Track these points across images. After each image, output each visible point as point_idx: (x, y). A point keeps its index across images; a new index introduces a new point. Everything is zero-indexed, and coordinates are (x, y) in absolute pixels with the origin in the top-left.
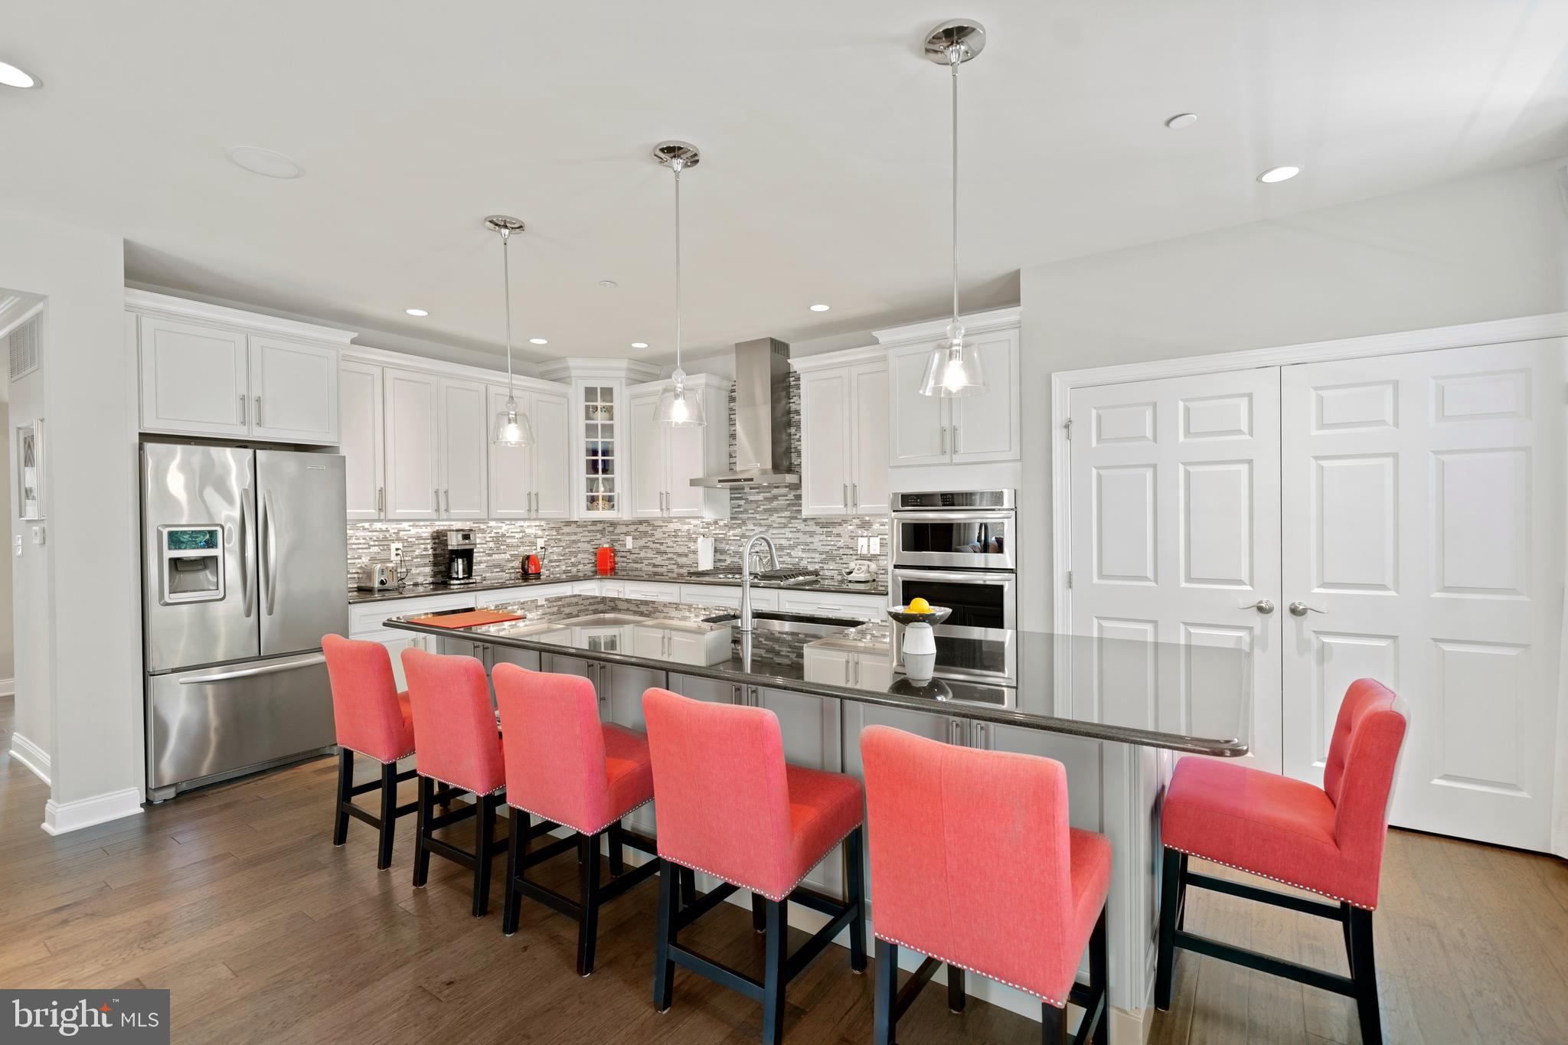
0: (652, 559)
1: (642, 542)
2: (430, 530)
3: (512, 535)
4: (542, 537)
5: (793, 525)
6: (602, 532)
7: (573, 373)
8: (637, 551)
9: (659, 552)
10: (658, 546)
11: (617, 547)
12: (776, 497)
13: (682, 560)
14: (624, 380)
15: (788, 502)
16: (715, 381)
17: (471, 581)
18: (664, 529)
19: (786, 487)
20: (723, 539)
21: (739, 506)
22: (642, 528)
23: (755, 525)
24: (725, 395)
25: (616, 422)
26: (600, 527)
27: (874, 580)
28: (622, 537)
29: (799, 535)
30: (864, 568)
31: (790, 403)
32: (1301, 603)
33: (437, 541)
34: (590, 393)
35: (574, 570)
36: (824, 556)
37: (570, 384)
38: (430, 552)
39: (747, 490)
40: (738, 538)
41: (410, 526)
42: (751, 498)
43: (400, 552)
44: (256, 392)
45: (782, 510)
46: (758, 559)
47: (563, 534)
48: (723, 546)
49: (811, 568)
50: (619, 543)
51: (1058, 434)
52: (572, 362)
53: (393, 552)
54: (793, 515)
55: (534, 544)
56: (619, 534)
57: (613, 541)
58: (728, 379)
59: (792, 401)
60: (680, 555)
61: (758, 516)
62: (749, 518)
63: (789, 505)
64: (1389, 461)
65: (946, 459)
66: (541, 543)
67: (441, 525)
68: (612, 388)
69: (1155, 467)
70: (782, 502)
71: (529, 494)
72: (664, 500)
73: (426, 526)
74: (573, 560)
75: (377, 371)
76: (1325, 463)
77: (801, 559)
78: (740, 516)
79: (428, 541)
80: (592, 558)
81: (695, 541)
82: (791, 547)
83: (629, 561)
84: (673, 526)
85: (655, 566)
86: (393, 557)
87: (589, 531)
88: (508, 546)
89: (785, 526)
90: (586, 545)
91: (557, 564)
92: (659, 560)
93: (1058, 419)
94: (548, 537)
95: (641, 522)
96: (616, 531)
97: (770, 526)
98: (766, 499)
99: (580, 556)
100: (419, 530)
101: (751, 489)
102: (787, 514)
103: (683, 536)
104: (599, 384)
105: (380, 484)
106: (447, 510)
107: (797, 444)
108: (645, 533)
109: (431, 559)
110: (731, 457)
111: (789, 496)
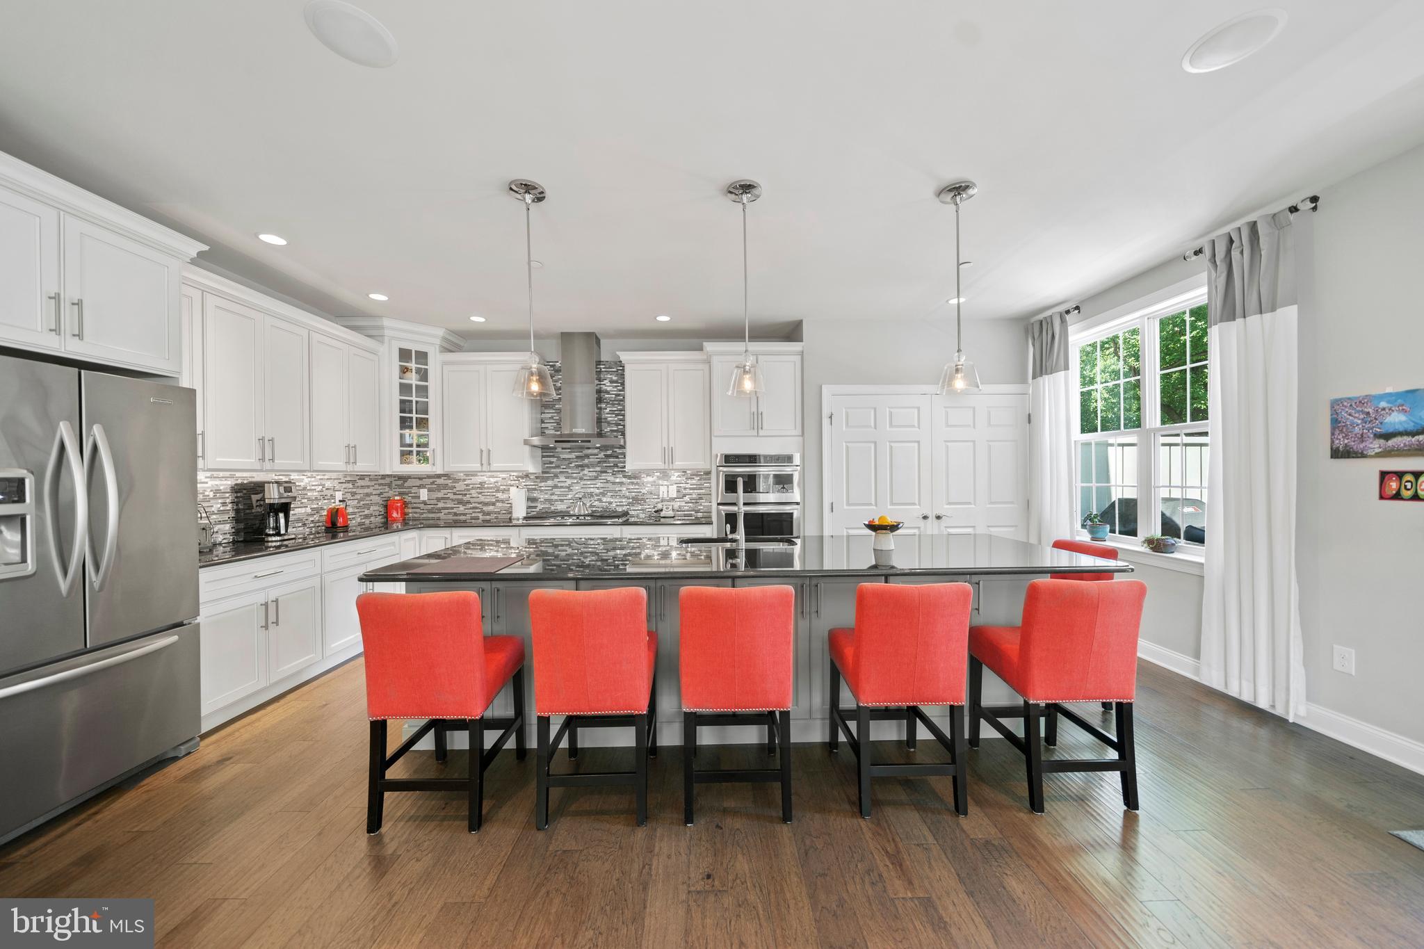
0: (452, 508)
1: (439, 495)
2: (230, 482)
3: (313, 488)
4: (341, 490)
5: (604, 478)
6: (389, 485)
7: (387, 332)
8: (432, 502)
9: (460, 502)
10: (460, 497)
11: (408, 499)
12: (587, 456)
13: (491, 508)
14: (437, 347)
18: (468, 482)
20: (535, 489)
21: (551, 463)
22: (440, 481)
23: (566, 478)
25: (431, 384)
26: (387, 480)
28: (414, 490)
29: (609, 485)
30: (671, 507)
31: (601, 384)
32: (939, 513)
33: (239, 495)
34: (405, 354)
35: (367, 522)
36: (631, 500)
37: (382, 342)
38: (229, 507)
39: (559, 450)
40: (550, 488)
41: (206, 477)
42: (563, 456)
44: (72, 292)
45: (593, 465)
46: (581, 503)
47: (358, 487)
48: (535, 495)
49: (620, 509)
50: (410, 495)
51: (826, 421)
52: (386, 322)
54: (603, 470)
55: (333, 497)
56: (410, 487)
57: (400, 494)
59: (602, 383)
60: (486, 504)
61: (570, 471)
62: (561, 472)
63: (599, 462)
64: (971, 444)
65: (754, 433)
66: (339, 496)
68: (427, 353)
69: (875, 443)
70: (593, 460)
71: (347, 446)
72: (486, 456)
73: (226, 478)
74: (367, 512)
75: (197, 294)
76: (949, 444)
77: (610, 503)
78: (552, 470)
79: (227, 495)
80: (381, 510)
81: (506, 491)
82: (603, 494)
83: (422, 511)
84: (476, 480)
85: (456, 514)
87: (380, 485)
88: (309, 499)
89: (596, 478)
90: (377, 497)
91: (354, 516)
92: (461, 509)
93: (825, 413)
94: (346, 490)
95: (437, 476)
97: (581, 478)
98: (577, 457)
99: (372, 508)
100: (217, 482)
101: (563, 449)
102: (598, 469)
103: (491, 488)
104: (414, 347)
105: (200, 428)
106: (273, 460)
107: (607, 415)
108: (445, 486)
109: (232, 514)
110: (543, 422)
111: (602, 455)
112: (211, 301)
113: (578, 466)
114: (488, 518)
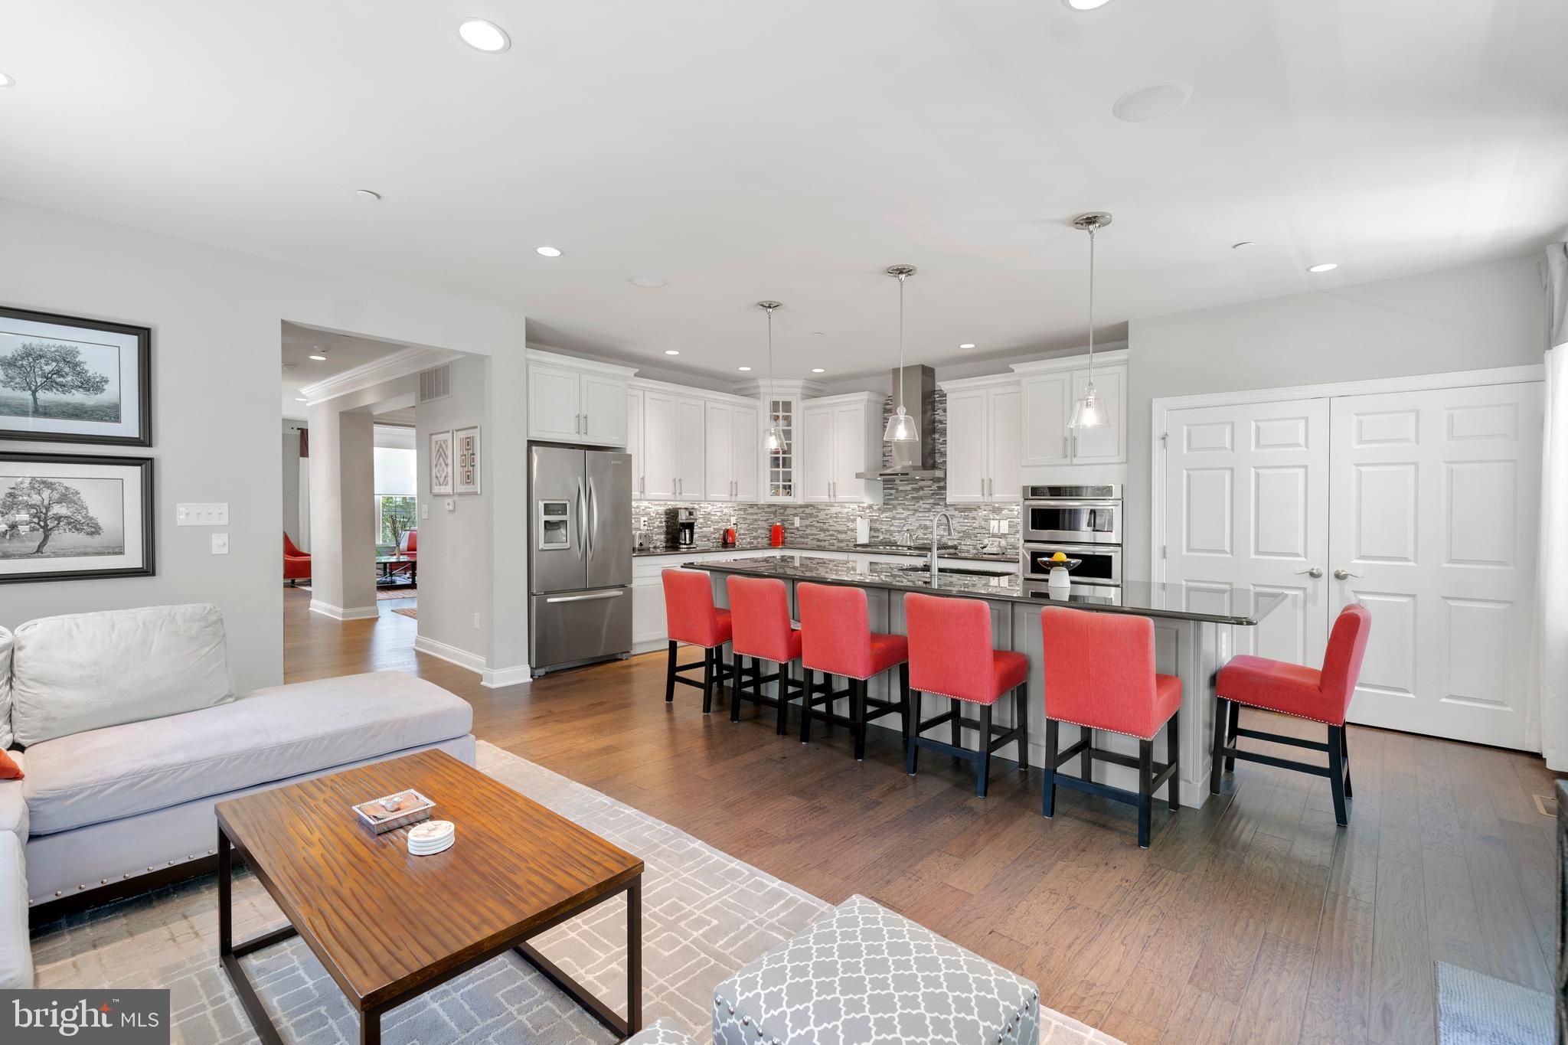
0: (816, 535)
1: (808, 522)
2: (665, 507)
3: (715, 513)
4: (735, 516)
6: (774, 513)
7: (762, 390)
8: (803, 529)
9: (822, 530)
10: (822, 525)
11: (787, 525)
12: (922, 488)
13: (842, 536)
14: (799, 395)
15: (932, 492)
16: (874, 397)
17: (692, 546)
18: (827, 512)
19: (931, 480)
20: (877, 520)
21: (891, 495)
22: (808, 511)
23: (904, 509)
24: (880, 407)
25: (794, 428)
26: (773, 509)
27: (1003, 554)
28: (791, 518)
30: (996, 544)
31: (937, 414)
32: (1343, 569)
33: (667, 516)
34: (775, 405)
35: (755, 542)
36: (962, 534)
37: (759, 398)
38: (664, 524)
39: (898, 482)
40: (889, 519)
41: (652, 505)
42: (901, 488)
43: (646, 523)
45: (928, 498)
46: (908, 535)
47: (748, 514)
48: (877, 525)
49: (950, 543)
50: (788, 522)
51: (1157, 444)
52: (761, 382)
53: (642, 523)
54: (937, 502)
55: (729, 521)
56: (788, 516)
57: (783, 520)
58: (882, 394)
59: (939, 413)
60: (840, 532)
61: (906, 503)
62: (899, 504)
63: (933, 494)
64: (1412, 468)
65: (1068, 461)
66: (733, 520)
67: (671, 505)
68: (791, 402)
69: (1232, 469)
70: (927, 492)
71: (732, 483)
72: (832, 488)
74: (755, 534)
75: (642, 393)
76: (1362, 469)
77: (942, 536)
78: (892, 502)
79: (662, 516)
80: (768, 532)
81: (854, 521)
83: (796, 535)
84: (833, 510)
85: (819, 540)
86: (642, 527)
87: (766, 512)
89: (929, 510)
90: (763, 523)
91: (744, 536)
92: (822, 536)
93: (1157, 433)
94: (739, 516)
95: (807, 506)
96: (786, 513)
97: (916, 511)
98: (913, 489)
99: (759, 531)
100: (657, 508)
101: (901, 481)
102: (932, 501)
103: (843, 518)
104: (781, 399)
105: (641, 476)
106: (680, 493)
107: (940, 446)
108: (811, 515)
109: (665, 529)
110: (884, 455)
111: (935, 487)
113: (913, 498)
114: (841, 545)
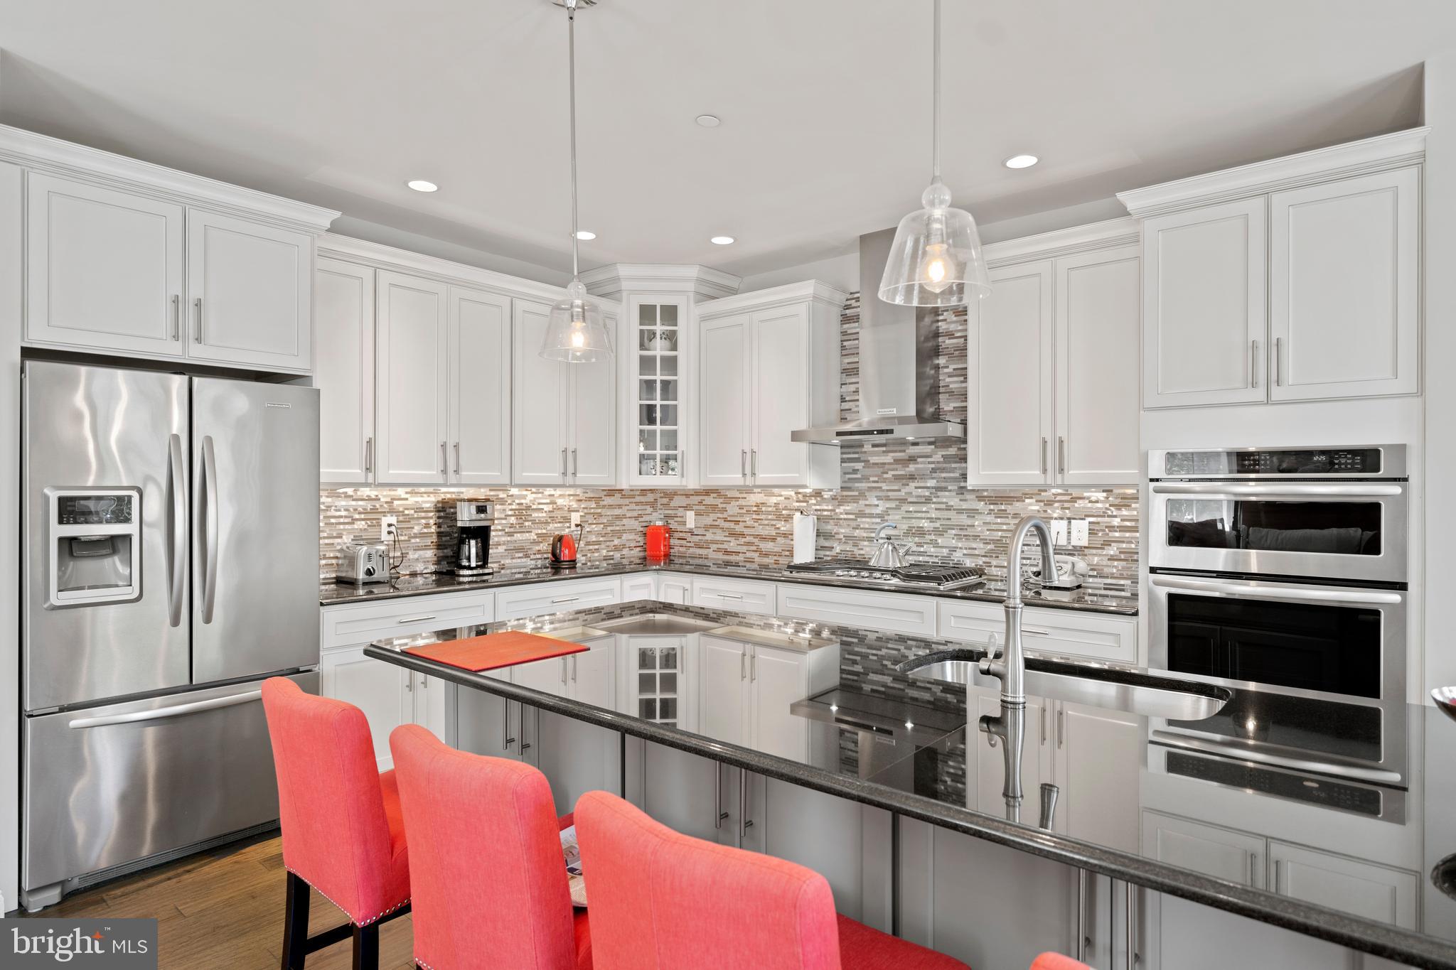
0: (722, 542)
1: (708, 520)
2: (433, 499)
3: (541, 506)
4: (578, 511)
5: (939, 500)
6: (653, 504)
7: (625, 285)
8: (701, 532)
9: (733, 534)
10: (732, 525)
11: (673, 525)
12: (912, 459)
13: (769, 546)
14: (692, 295)
15: (933, 466)
16: (825, 292)
17: (486, 571)
18: (741, 502)
19: (930, 443)
20: (830, 518)
21: (855, 471)
22: (709, 500)
23: (879, 498)
24: (836, 313)
25: (681, 353)
26: (650, 498)
27: (1079, 587)
28: (680, 512)
29: (952, 514)
30: (1067, 567)
31: (938, 321)
33: (442, 514)
34: (647, 313)
35: (617, 555)
36: (989, 547)
37: (619, 300)
38: (433, 529)
39: (867, 448)
40: (853, 517)
41: (407, 493)
42: (873, 459)
43: (393, 529)
44: (195, 292)
45: (925, 477)
46: (890, 548)
47: (604, 506)
48: (830, 527)
49: (969, 563)
50: (676, 519)
52: (623, 271)
53: (385, 529)
54: (939, 485)
55: (567, 520)
56: (675, 508)
57: (668, 517)
58: (842, 289)
59: (941, 318)
60: (763, 539)
61: (885, 487)
62: (870, 489)
63: (934, 471)
65: (1260, 394)
66: (575, 518)
67: (448, 493)
68: (676, 307)
70: (922, 465)
71: (565, 451)
72: (749, 460)
73: (428, 493)
74: (616, 542)
75: (367, 274)
77: (954, 549)
78: (857, 485)
79: (431, 514)
80: (640, 539)
81: (789, 518)
82: (940, 532)
83: (689, 544)
84: (755, 498)
85: (727, 552)
86: (385, 536)
87: (637, 504)
88: (534, 522)
89: (928, 500)
90: (633, 522)
91: (596, 547)
92: (732, 545)
94: (586, 511)
95: (707, 492)
96: (672, 504)
97: (903, 501)
98: (897, 461)
99: (625, 536)
100: (419, 499)
101: (874, 446)
102: (931, 483)
103: (769, 513)
104: (658, 301)
105: (368, 433)
106: (457, 472)
107: (948, 380)
108: (714, 508)
109: (434, 538)
110: (843, 400)
111: (938, 457)
112: (385, 278)
113: (897, 478)
114: (766, 561)
